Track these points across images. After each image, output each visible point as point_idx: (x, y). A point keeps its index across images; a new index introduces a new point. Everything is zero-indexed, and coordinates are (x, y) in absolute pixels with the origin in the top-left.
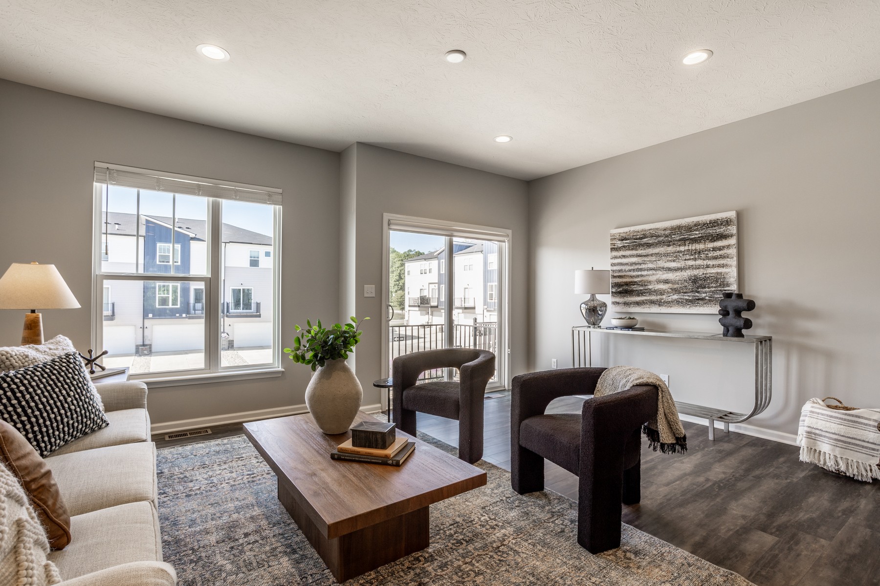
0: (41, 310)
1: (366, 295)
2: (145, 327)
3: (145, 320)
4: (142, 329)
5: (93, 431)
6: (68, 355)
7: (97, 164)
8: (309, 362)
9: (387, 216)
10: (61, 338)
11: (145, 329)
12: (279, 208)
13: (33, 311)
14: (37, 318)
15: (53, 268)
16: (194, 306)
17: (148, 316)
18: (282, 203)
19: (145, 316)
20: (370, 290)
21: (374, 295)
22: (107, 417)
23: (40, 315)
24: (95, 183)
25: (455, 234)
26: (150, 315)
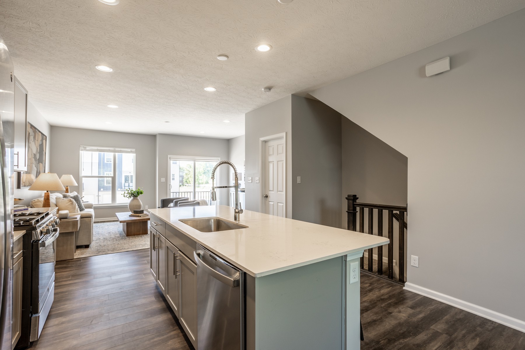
0: (69, 186)
1: (162, 181)
2: (99, 195)
3: (99, 192)
4: (97, 197)
5: (82, 210)
6: (77, 195)
7: (81, 146)
8: (128, 197)
9: (169, 156)
10: (74, 192)
11: (99, 197)
12: (135, 154)
13: (67, 186)
14: (68, 188)
15: (71, 176)
16: (124, 185)
17: (101, 190)
18: (136, 153)
19: (99, 190)
20: (163, 180)
21: (165, 181)
22: (85, 209)
23: (69, 187)
24: (80, 152)
25: (196, 160)
26: (102, 190)
